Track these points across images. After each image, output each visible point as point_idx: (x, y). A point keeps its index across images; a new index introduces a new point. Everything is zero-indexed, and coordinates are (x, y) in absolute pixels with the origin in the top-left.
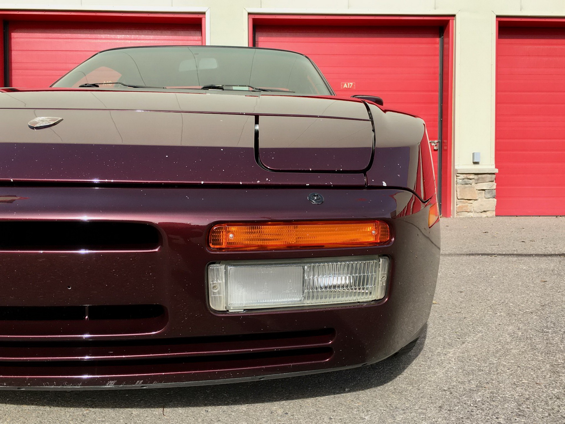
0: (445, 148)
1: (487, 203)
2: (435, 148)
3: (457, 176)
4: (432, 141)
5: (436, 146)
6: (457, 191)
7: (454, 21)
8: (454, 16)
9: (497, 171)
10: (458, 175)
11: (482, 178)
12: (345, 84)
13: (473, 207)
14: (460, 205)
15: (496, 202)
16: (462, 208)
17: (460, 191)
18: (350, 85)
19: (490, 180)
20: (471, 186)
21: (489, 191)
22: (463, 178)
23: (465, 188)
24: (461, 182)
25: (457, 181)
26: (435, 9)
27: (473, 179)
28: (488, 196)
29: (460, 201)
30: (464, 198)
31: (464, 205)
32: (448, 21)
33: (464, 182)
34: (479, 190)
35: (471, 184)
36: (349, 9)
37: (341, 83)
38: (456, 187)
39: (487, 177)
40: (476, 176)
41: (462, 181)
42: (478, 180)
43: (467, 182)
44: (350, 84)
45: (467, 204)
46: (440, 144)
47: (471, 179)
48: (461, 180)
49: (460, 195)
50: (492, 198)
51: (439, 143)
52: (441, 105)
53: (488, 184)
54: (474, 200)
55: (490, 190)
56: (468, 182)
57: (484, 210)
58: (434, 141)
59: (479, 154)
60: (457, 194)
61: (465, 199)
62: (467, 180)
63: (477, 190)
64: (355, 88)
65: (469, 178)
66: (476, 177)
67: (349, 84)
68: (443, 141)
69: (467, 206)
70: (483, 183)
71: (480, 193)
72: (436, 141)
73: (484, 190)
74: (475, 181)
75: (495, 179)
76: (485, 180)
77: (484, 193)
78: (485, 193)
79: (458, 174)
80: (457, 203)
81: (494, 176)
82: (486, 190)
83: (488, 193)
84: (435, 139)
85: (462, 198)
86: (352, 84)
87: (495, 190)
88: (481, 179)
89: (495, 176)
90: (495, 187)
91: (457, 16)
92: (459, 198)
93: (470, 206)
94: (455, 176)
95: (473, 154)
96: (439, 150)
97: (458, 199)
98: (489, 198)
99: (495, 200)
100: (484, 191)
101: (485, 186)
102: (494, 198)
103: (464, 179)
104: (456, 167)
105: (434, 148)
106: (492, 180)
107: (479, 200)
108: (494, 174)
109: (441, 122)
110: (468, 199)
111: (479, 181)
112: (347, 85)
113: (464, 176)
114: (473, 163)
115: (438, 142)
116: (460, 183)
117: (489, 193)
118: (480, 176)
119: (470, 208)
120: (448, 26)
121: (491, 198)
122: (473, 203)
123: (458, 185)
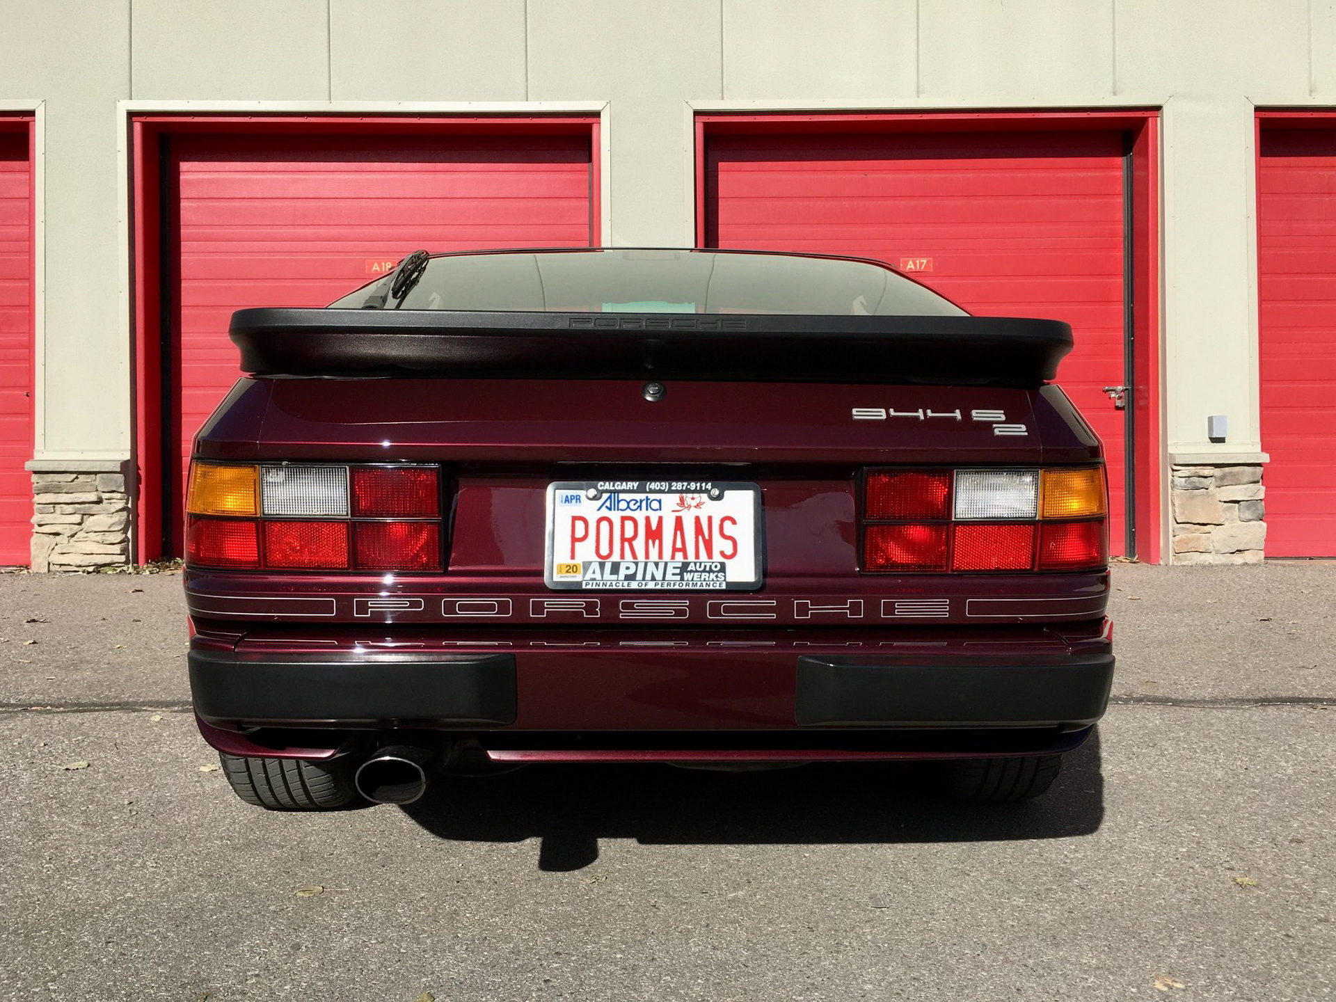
0: (1142, 403)
1: (1245, 532)
2: (1119, 403)
3: (1173, 470)
4: (1111, 388)
5: (1120, 398)
6: (1173, 505)
7: (1159, 119)
8: (1158, 108)
9: (1265, 458)
10: (1175, 468)
11: (1233, 475)
12: (911, 262)
13: (1213, 542)
14: (1182, 535)
15: (1266, 530)
16: (1187, 543)
17: (1182, 505)
18: (921, 264)
19: (1252, 479)
20: (1207, 493)
21: (1249, 505)
22: (1187, 475)
23: (1193, 497)
24: (1183, 484)
25: (1173, 482)
26: (1115, 94)
27: (1211, 476)
28: (1248, 515)
29: (1183, 528)
30: (1190, 521)
31: (1190, 535)
32: (1144, 121)
33: (1190, 483)
34: (1225, 502)
35: (1207, 489)
36: (918, 97)
37: (901, 259)
38: (1172, 495)
39: (1244, 471)
40: (1218, 469)
41: (1185, 482)
42: (1222, 478)
43: (1198, 485)
44: (922, 261)
45: (1197, 534)
46: (1130, 395)
47: (1206, 477)
48: (1183, 480)
49: (1182, 513)
50: (1256, 520)
51: (1127, 391)
52: (1130, 308)
53: (1246, 489)
54: (1215, 525)
55: (1251, 503)
56: (1200, 482)
57: (1239, 549)
58: (1115, 388)
59: (1223, 419)
60: (1174, 511)
61: (1194, 522)
62: (1196, 479)
63: (1220, 501)
64: (932, 270)
65: (1201, 474)
66: (1217, 472)
67: (918, 262)
68: (1135, 388)
69: (1198, 539)
70: (1236, 485)
71: (1230, 508)
72: (1120, 388)
73: (1237, 502)
74: (1216, 481)
75: (1262, 478)
76: (1240, 480)
77: (1237, 508)
78: (1239, 509)
79: (1175, 465)
80: (1174, 531)
81: (1259, 470)
82: (1241, 503)
83: (1248, 510)
84: (1119, 383)
85: (1187, 521)
86: (925, 261)
87: (1263, 503)
88: (1229, 478)
89: (1262, 468)
90: (1262, 496)
91: (1165, 109)
92: (1178, 521)
93: (1205, 540)
94: (1170, 470)
95: (1210, 419)
96: (1126, 408)
97: (1178, 523)
98: (1250, 520)
99: (1264, 525)
100: (1237, 505)
101: (1238, 492)
102: (1261, 520)
103: (1189, 477)
104: (1170, 450)
105: (1115, 402)
106: (1256, 479)
107: (1227, 524)
108: (1259, 465)
109: (1130, 344)
110: (1201, 522)
111: (1225, 481)
112: (915, 264)
113: (1189, 471)
114: (1209, 440)
115: (1126, 389)
116: (1181, 486)
117: (1248, 508)
118: (1227, 470)
119: (1204, 543)
120: (1143, 130)
121: (1254, 520)
122: (1213, 533)
123: (1177, 492)
